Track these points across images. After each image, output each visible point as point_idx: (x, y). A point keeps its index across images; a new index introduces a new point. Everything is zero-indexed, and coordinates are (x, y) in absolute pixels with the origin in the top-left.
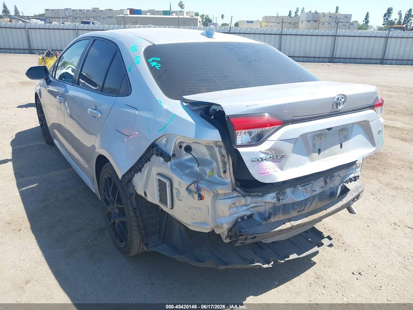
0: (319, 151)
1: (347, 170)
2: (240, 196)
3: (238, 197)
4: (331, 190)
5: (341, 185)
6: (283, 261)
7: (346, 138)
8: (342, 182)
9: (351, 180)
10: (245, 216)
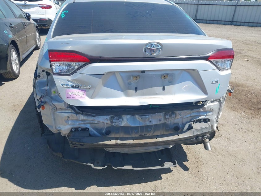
0: (136, 89)
1: (191, 111)
2: (73, 113)
3: (72, 113)
4: (175, 125)
5: (189, 123)
6: (116, 168)
7: (171, 83)
8: (190, 121)
9: (199, 121)
10: (79, 128)
